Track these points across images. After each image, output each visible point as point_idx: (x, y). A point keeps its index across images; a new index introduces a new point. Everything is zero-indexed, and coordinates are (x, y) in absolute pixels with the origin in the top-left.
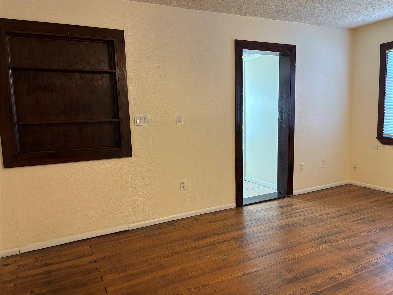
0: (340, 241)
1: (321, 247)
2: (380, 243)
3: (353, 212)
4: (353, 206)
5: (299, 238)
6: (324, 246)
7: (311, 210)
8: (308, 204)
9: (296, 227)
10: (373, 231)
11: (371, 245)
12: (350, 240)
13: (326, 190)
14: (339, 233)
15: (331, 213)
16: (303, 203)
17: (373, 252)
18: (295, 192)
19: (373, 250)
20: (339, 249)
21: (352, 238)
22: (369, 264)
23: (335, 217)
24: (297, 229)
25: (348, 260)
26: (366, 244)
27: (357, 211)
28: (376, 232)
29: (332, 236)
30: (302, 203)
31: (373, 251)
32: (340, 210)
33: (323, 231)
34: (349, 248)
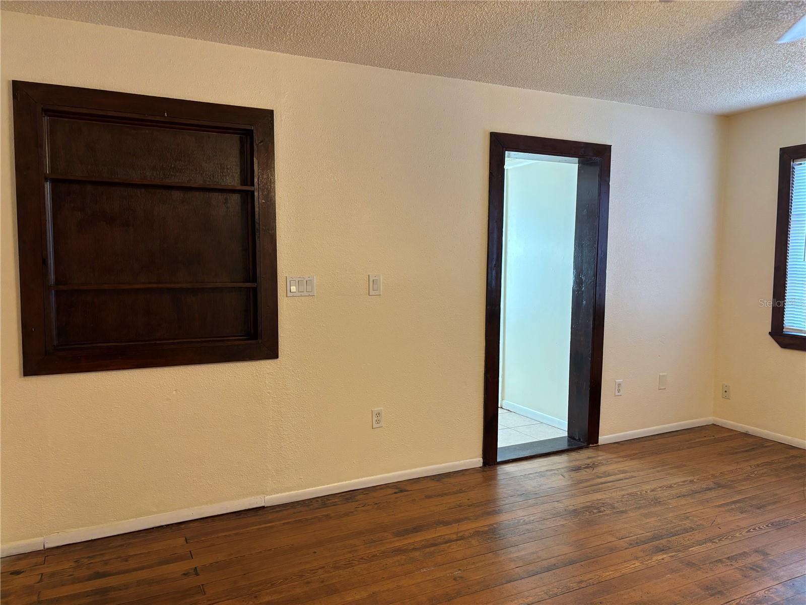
0: (694, 548)
1: (654, 558)
2: (773, 554)
3: (719, 486)
4: (721, 473)
5: (610, 538)
6: (660, 557)
7: (636, 477)
8: (629, 465)
9: (604, 513)
10: (759, 528)
11: (755, 558)
12: (713, 546)
13: (667, 436)
14: (691, 530)
15: (675, 486)
16: (619, 462)
17: (758, 574)
18: (603, 438)
19: (759, 570)
20: (690, 564)
21: (717, 543)
22: (750, 599)
23: (684, 496)
24: (606, 518)
25: (707, 588)
26: (745, 555)
27: (729, 483)
28: (765, 531)
29: (676, 537)
30: (616, 462)
31: (758, 572)
32: (695, 480)
33: (660, 526)
34: (710, 563)
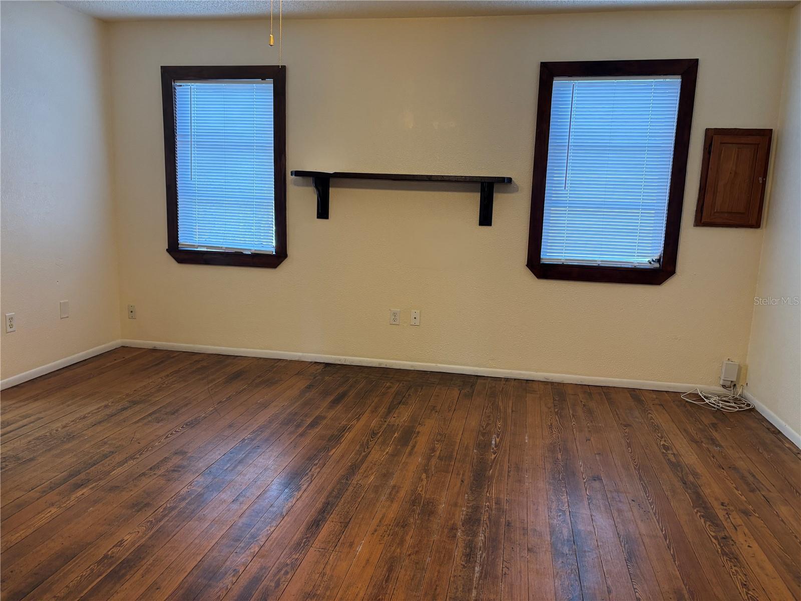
0: (115, 471)
1: (73, 497)
2: (190, 451)
3: (135, 403)
4: (135, 390)
6: (81, 493)
7: (42, 418)
8: (33, 407)
10: (176, 431)
11: (176, 460)
12: (134, 463)
13: (74, 367)
14: (111, 454)
15: (89, 415)
17: (180, 473)
19: (180, 469)
20: (113, 489)
21: (138, 458)
22: (175, 500)
23: (100, 423)
25: (134, 506)
26: (166, 460)
27: (144, 398)
28: (182, 432)
29: (95, 466)
31: (180, 471)
32: (110, 404)
33: (76, 460)
34: (133, 480)
